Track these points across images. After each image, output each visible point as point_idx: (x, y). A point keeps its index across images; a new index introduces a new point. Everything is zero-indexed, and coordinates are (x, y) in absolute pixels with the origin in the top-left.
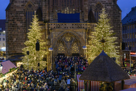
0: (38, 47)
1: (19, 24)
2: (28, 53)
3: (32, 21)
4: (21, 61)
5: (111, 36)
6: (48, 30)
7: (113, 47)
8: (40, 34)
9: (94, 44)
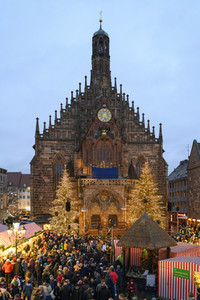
0: (68, 207)
1: (47, 180)
2: (57, 214)
3: (61, 176)
4: (48, 223)
5: (156, 194)
6: (81, 188)
7: (157, 207)
8: (71, 192)
9: (135, 204)
